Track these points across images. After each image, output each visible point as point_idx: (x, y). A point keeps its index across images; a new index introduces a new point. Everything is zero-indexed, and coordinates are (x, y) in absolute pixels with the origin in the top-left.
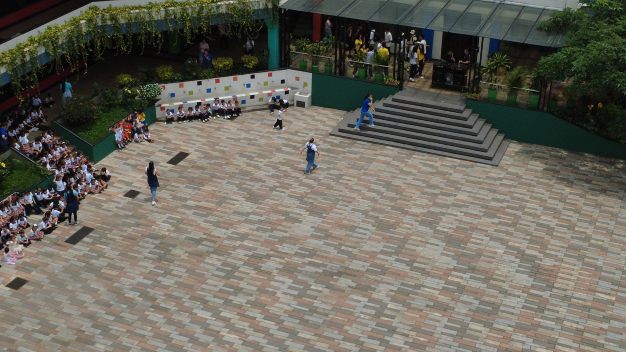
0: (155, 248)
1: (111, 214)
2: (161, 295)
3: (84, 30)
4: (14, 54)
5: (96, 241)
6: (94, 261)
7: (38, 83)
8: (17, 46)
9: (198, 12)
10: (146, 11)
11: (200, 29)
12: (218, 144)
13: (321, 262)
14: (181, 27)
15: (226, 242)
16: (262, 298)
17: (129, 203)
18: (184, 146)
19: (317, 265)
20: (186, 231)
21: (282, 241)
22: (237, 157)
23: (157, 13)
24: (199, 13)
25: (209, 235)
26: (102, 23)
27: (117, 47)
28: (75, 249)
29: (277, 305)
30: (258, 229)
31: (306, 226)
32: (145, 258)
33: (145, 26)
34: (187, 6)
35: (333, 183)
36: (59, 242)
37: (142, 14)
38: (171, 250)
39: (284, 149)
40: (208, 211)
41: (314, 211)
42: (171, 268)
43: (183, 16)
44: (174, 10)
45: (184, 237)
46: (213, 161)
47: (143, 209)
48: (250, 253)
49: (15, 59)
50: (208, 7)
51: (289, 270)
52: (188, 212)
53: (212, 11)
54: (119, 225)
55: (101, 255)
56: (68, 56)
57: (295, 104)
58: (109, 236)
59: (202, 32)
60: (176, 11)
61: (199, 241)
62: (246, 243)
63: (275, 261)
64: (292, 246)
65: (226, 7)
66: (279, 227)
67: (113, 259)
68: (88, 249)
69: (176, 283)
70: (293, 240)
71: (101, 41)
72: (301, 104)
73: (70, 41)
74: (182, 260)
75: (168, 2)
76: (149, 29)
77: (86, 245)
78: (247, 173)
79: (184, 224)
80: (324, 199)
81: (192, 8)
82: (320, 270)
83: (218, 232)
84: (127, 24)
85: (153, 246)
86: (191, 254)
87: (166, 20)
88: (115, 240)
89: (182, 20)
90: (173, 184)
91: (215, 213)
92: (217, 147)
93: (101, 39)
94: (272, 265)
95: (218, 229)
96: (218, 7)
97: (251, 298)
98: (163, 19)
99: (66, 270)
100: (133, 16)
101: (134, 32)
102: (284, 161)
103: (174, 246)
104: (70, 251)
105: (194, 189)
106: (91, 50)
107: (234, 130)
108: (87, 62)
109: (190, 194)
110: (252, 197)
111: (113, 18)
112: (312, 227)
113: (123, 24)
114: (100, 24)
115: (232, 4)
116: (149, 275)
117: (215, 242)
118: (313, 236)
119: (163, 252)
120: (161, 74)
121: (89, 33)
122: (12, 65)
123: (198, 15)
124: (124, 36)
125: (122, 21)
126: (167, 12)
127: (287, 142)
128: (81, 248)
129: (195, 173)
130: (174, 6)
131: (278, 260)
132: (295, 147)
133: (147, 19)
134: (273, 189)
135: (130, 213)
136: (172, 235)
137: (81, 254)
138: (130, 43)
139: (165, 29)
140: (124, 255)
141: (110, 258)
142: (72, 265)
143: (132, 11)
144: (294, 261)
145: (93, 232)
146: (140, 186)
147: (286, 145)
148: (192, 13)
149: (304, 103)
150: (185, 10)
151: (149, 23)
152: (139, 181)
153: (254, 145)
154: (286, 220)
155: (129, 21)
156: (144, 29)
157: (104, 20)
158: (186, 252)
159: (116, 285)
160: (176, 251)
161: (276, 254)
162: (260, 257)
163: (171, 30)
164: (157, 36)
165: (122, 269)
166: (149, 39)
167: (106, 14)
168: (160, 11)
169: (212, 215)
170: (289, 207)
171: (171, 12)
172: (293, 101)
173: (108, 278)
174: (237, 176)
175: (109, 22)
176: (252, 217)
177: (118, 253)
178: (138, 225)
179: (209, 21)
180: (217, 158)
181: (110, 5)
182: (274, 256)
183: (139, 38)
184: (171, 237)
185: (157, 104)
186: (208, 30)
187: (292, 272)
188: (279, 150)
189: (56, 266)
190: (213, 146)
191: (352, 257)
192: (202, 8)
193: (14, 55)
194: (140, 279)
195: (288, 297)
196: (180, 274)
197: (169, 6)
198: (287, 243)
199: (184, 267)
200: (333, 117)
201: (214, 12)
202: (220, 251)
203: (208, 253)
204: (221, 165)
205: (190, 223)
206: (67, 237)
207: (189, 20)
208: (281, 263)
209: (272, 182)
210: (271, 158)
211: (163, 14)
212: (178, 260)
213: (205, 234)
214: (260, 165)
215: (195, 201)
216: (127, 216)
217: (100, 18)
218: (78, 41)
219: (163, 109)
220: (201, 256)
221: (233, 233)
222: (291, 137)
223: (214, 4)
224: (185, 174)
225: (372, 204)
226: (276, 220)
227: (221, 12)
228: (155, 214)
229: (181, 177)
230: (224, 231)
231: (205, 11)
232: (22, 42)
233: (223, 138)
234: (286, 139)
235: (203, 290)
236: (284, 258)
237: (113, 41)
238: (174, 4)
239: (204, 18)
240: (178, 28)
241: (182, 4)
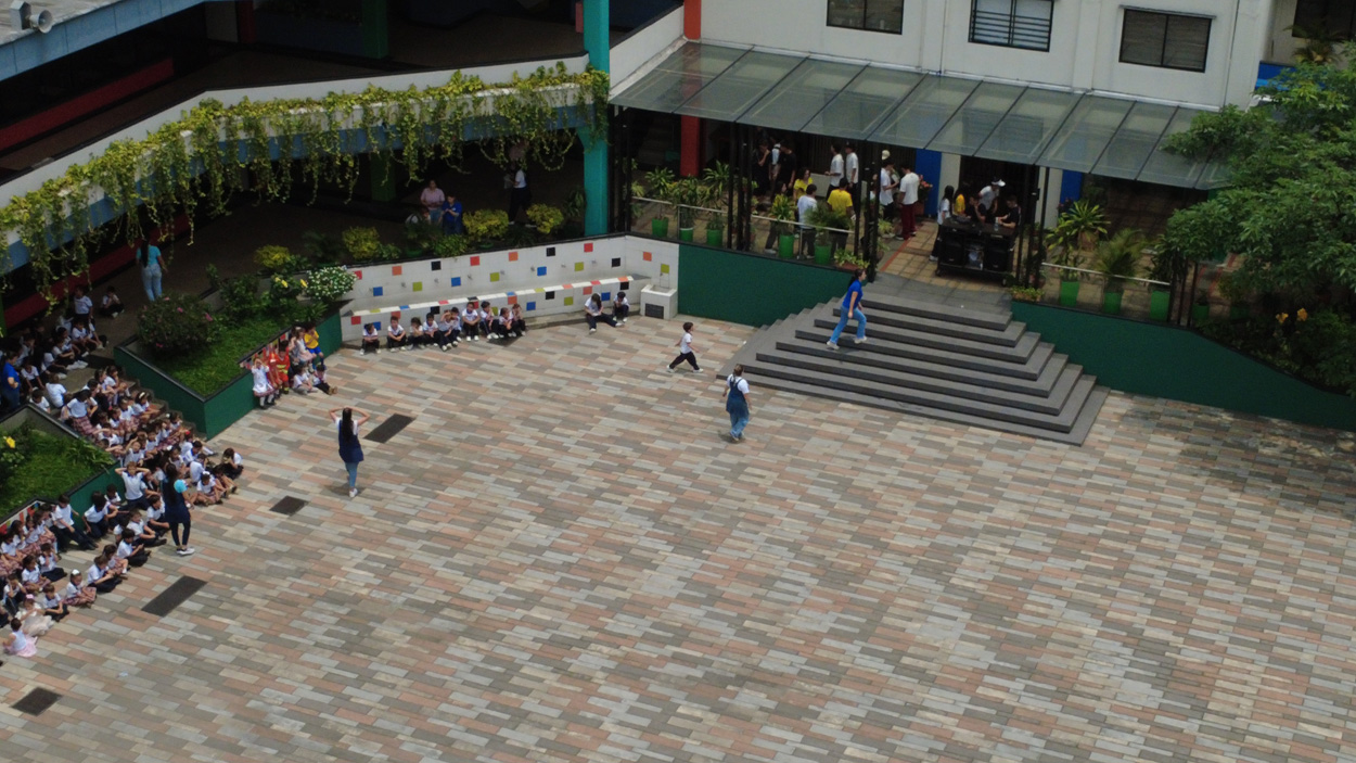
0: (337, 624)
1: (243, 549)
2: (350, 727)
3: (189, 151)
4: (38, 202)
5: (211, 608)
6: (204, 652)
7: (88, 266)
8: (44, 186)
9: (434, 113)
10: (322, 110)
11: (439, 150)
12: (475, 398)
13: (699, 655)
14: (397, 146)
15: (493, 611)
16: (573, 734)
17: (282, 525)
18: (402, 401)
19: (692, 662)
20: (407, 588)
21: (615, 608)
22: (517, 425)
23: (346, 116)
24: (437, 114)
25: (457, 595)
26: (228, 136)
27: (260, 187)
28: (163, 626)
29: (604, 748)
30: (562, 583)
31: (668, 575)
32: (317, 644)
33: (320, 143)
34: (411, 101)
35: (725, 483)
36: (130, 611)
37: (312, 117)
38: (373, 629)
39: (620, 408)
40: (454, 543)
41: (683, 543)
42: (373, 667)
43: (402, 120)
44: (381, 109)
45: (401, 599)
46: (464, 435)
47: (311, 539)
48: (546, 635)
49: (38, 215)
50: (456, 101)
51: (629, 672)
52: (409, 544)
53: (465, 111)
54: (259, 573)
55: (220, 638)
56: (153, 207)
57: (643, 312)
58: (239, 597)
59: (443, 157)
60: (386, 110)
61: (433, 609)
62: (536, 613)
63: (600, 651)
64: (637, 620)
65: (494, 103)
66: (608, 579)
67: (246, 648)
68: (192, 626)
69: (384, 700)
70: (639, 607)
71: (225, 175)
72: (655, 311)
73: (158, 174)
74: (397, 651)
75: (369, 91)
76: (328, 150)
77: (188, 617)
78: (540, 461)
79: (402, 571)
80: (706, 517)
81: (421, 104)
82: (698, 673)
83: (476, 589)
84: (280, 138)
85: (334, 620)
86: (416, 637)
87: (364, 129)
88: (251, 606)
89: (399, 129)
90: (378, 484)
91: (469, 547)
92: (474, 405)
93: (225, 170)
94: (592, 660)
95: (476, 582)
96: (477, 102)
97: (546, 734)
98: (358, 127)
99: (145, 672)
100: (294, 121)
101: (296, 156)
102: (618, 434)
103: (380, 620)
104: (154, 629)
105: (423, 494)
106: (203, 195)
107: (510, 367)
108: (194, 221)
109: (415, 507)
110: (550, 513)
111: (252, 126)
112: (680, 579)
113: (273, 138)
114: (223, 138)
115: (508, 96)
116: (326, 683)
117: (469, 611)
118: (681, 598)
119: (355, 633)
120: (353, 245)
121: (198, 158)
122: (33, 227)
123: (433, 119)
124: (275, 164)
125: (271, 132)
126: (366, 111)
127: (624, 394)
128: (177, 624)
129: (426, 461)
130: (382, 100)
131: (606, 649)
132: (642, 405)
133: (325, 128)
134: (595, 495)
135: (285, 548)
136: (375, 594)
137: (177, 636)
138: (287, 178)
139: (363, 150)
140: (270, 639)
141: (240, 647)
142: (157, 660)
143: (292, 111)
144: (641, 653)
145: (205, 587)
146: (308, 489)
147: (624, 401)
148: (421, 116)
149: (662, 308)
150: (405, 108)
151: (329, 136)
152: (303, 477)
153: (553, 399)
154: (622, 563)
155: (285, 132)
156: (316, 150)
157: (231, 131)
158: (406, 633)
159: (252, 704)
160: (384, 631)
161: (601, 637)
162: (567, 644)
163: (374, 151)
164: (344, 164)
165: (265, 669)
166: (328, 169)
167: (236, 117)
168: (352, 110)
169: (462, 551)
170: (631, 535)
171: (376, 113)
172: (639, 303)
173: (237, 690)
174: (518, 466)
175: (242, 135)
176: (550, 556)
177: (257, 634)
178: (301, 573)
179: (458, 132)
180: (473, 427)
181: (246, 98)
182: (597, 641)
183: (308, 168)
184: (373, 600)
185: (343, 310)
186: (455, 152)
187: (637, 677)
188: (607, 411)
189: (123, 664)
190: (464, 401)
191: (768, 643)
192: (442, 105)
193: (38, 206)
194: (306, 692)
195: (628, 731)
196: (392, 680)
197: (373, 101)
198: (624, 613)
199: (402, 666)
200: (725, 339)
201: (469, 113)
202: (479, 630)
203: (454, 635)
204: (482, 443)
205: (415, 569)
206: (147, 600)
207: (415, 129)
208: (612, 658)
209: (592, 481)
210: (590, 428)
211: (358, 117)
212: (388, 651)
213: (446, 593)
214: (567, 443)
215: (427, 520)
216: (278, 555)
217: (223, 125)
218: (176, 175)
219: (356, 320)
220: (437, 641)
221: (508, 591)
222: (634, 382)
223: (468, 96)
224: (403, 463)
225: (810, 529)
226: (601, 563)
227: (483, 113)
228: (338, 549)
229: (395, 468)
230: (488, 586)
231: (449, 111)
232: (54, 177)
233: (488, 384)
234: (623, 387)
235: (443, 715)
236: (618, 647)
237: (251, 175)
238: (382, 95)
239: (448, 125)
240: (391, 147)
241: (399, 96)
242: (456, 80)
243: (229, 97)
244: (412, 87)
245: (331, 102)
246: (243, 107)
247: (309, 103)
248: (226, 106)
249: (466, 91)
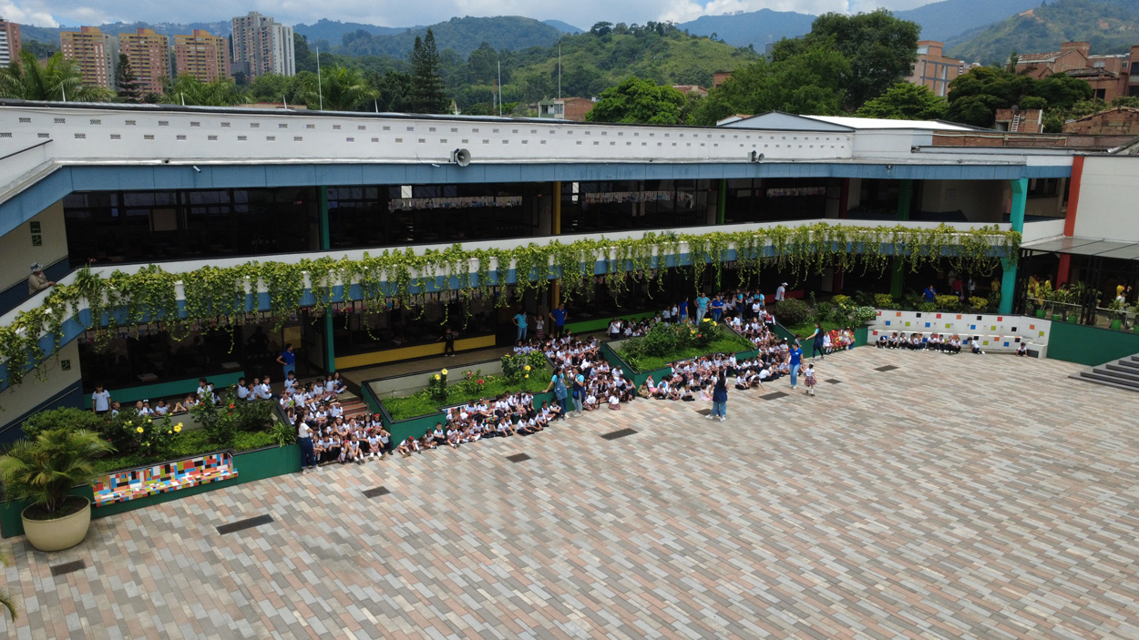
3: (811, 240)
4: (744, 236)
8: (748, 231)
10: (874, 233)
11: (928, 258)
14: (908, 253)
18: (894, 362)
23: (885, 237)
24: (929, 241)
26: (829, 239)
27: (840, 264)
33: (871, 247)
34: (918, 234)
37: (869, 235)
43: (912, 242)
44: (903, 235)
45: (884, 414)
49: (744, 241)
50: (940, 236)
53: (944, 241)
56: (791, 257)
59: (930, 262)
60: (905, 236)
65: (960, 239)
71: (825, 256)
73: (796, 245)
76: (874, 251)
81: (923, 236)
84: (853, 243)
87: (893, 244)
89: (910, 246)
93: (825, 253)
96: (951, 238)
98: (890, 242)
100: (860, 236)
101: (859, 252)
103: (872, 418)
105: (900, 388)
106: (814, 261)
111: (841, 235)
113: (849, 242)
114: (826, 239)
115: (967, 237)
120: (879, 299)
121: (814, 244)
122: (741, 245)
123: (928, 243)
124: (849, 255)
125: (849, 240)
126: (895, 235)
133: (874, 241)
138: (854, 261)
139: (891, 253)
146: (842, 378)
148: (922, 241)
149: (1038, 352)
150: (914, 237)
151: (876, 245)
152: (841, 375)
155: (855, 240)
156: (869, 250)
157: (831, 237)
163: (896, 254)
164: (881, 259)
166: (873, 260)
168: (889, 235)
171: (900, 237)
175: (835, 239)
179: (939, 251)
183: (863, 258)
185: (869, 327)
186: (936, 260)
192: (933, 237)
196: (875, 435)
197: (899, 231)
201: (946, 243)
207: (918, 246)
211: (891, 237)
215: (901, 395)
218: (804, 248)
219: (875, 333)
223: (946, 235)
227: (953, 244)
228: (854, 396)
231: (936, 240)
232: (752, 229)
237: (836, 258)
238: (904, 230)
239: (934, 246)
240: (905, 254)
241: (912, 230)
242: (942, 227)
243: (832, 223)
244: (919, 227)
245: (879, 230)
246: (838, 227)
247: (868, 229)
248: (830, 226)
249: (946, 232)
